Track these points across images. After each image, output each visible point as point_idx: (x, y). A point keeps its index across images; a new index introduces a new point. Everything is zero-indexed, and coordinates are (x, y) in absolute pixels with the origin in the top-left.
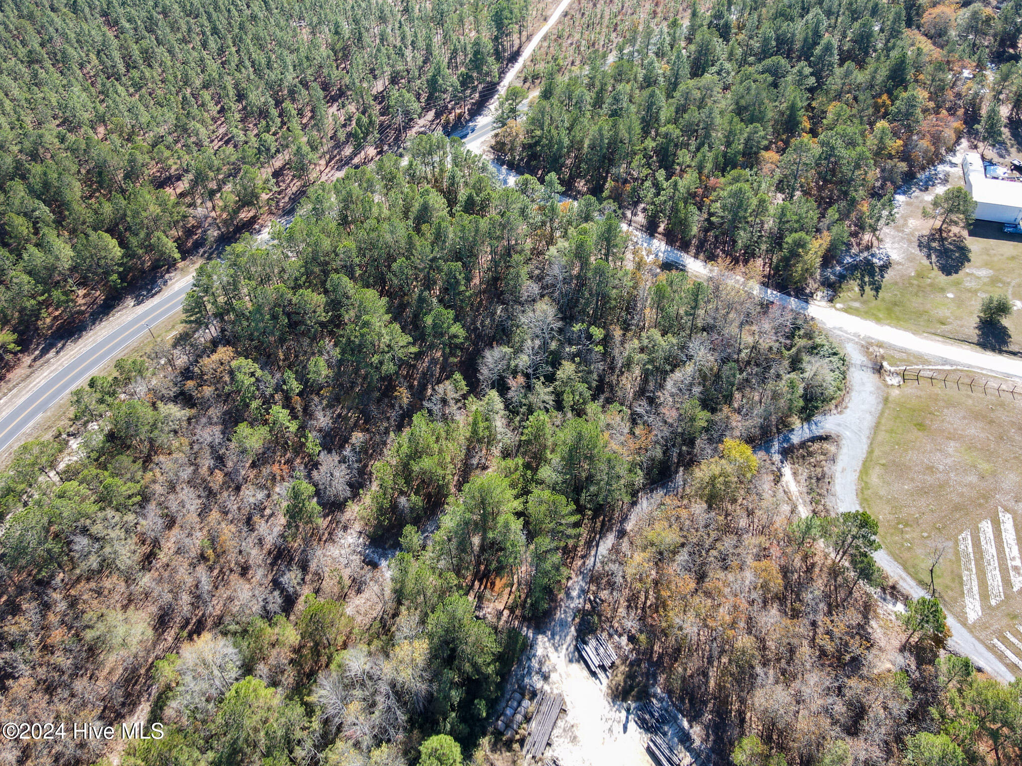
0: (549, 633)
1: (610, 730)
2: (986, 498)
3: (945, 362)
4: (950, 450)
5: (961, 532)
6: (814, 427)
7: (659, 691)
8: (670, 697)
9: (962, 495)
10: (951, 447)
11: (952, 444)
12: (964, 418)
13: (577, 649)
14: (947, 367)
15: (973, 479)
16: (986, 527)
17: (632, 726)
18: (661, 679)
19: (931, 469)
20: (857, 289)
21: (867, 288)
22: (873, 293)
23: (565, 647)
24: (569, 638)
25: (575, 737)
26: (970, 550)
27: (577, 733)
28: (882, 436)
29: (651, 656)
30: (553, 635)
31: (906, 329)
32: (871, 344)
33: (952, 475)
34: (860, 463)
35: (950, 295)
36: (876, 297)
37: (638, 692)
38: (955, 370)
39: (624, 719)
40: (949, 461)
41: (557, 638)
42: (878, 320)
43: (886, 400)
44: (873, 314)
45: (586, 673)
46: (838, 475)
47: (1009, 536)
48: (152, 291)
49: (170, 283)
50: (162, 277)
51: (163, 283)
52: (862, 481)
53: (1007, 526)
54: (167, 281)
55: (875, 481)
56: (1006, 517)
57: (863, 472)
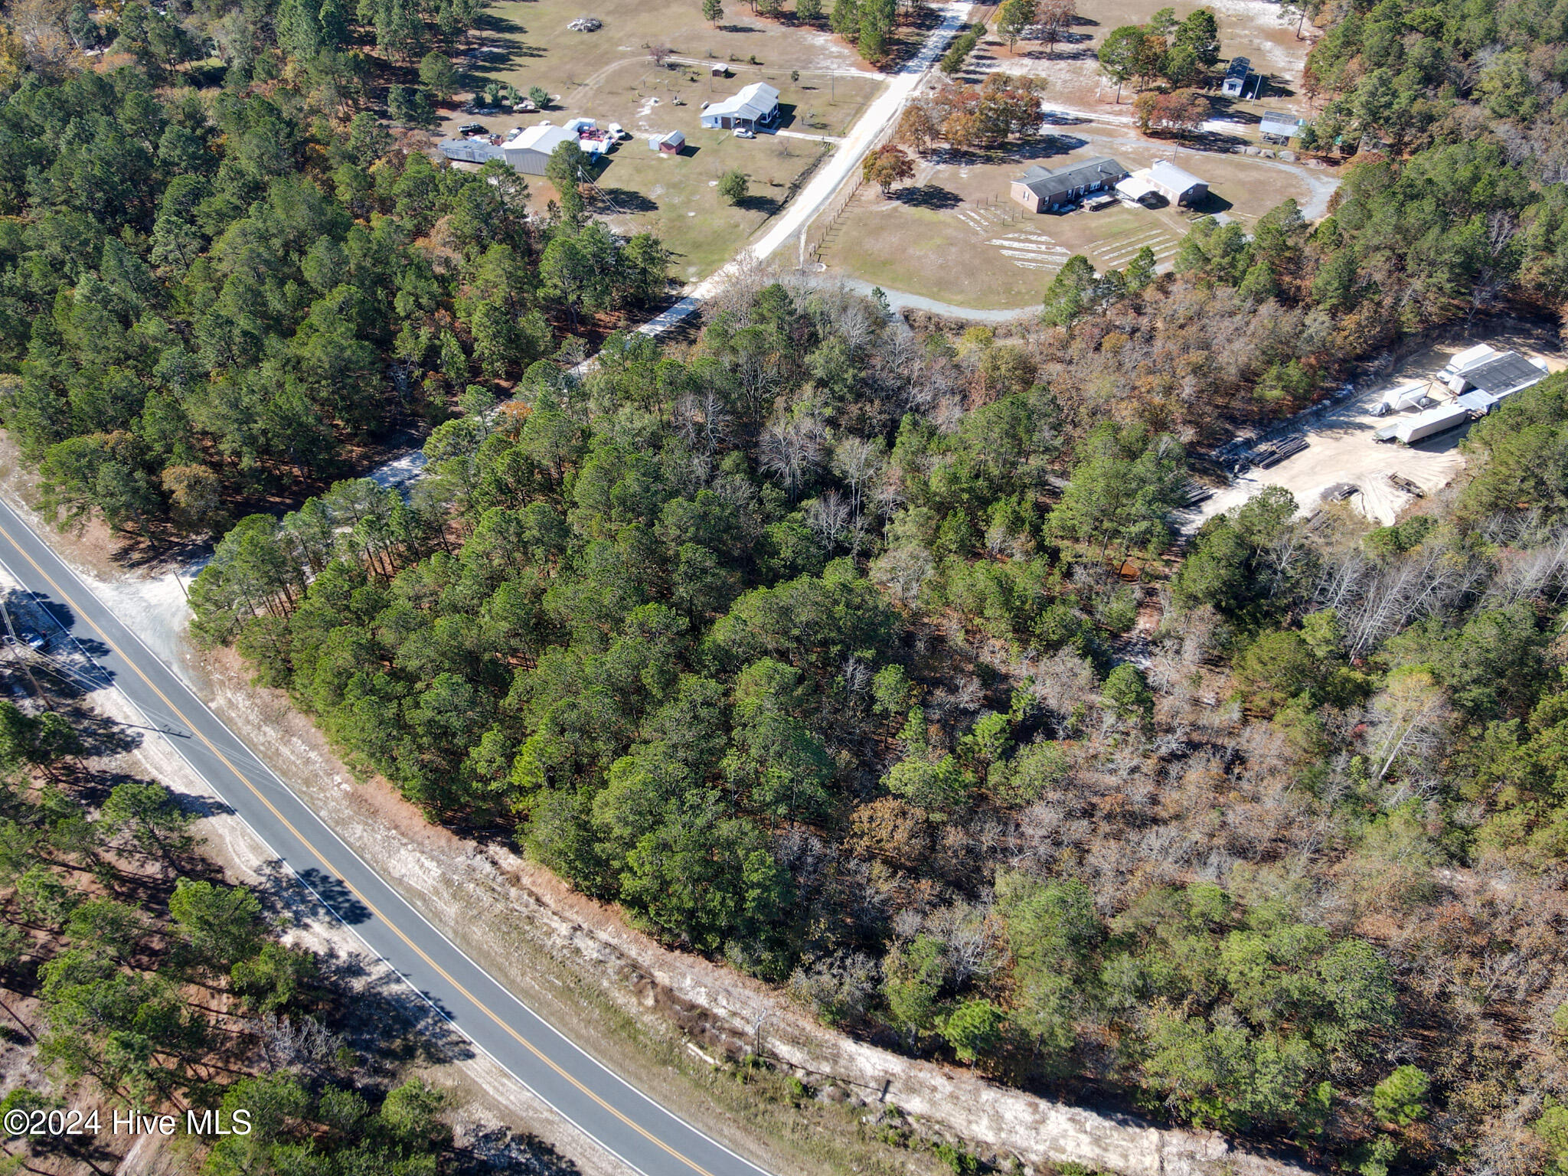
7: (1214, 453)
14: (803, 237)
18: (1202, 450)
35: (691, 214)
38: (808, 233)
47: (1016, 245)
48: (519, 1164)
49: (492, 1123)
50: (465, 1153)
51: (492, 1145)
52: (961, 304)
53: (1006, 243)
54: (486, 1136)
55: (960, 298)
56: (998, 242)
57: (949, 302)
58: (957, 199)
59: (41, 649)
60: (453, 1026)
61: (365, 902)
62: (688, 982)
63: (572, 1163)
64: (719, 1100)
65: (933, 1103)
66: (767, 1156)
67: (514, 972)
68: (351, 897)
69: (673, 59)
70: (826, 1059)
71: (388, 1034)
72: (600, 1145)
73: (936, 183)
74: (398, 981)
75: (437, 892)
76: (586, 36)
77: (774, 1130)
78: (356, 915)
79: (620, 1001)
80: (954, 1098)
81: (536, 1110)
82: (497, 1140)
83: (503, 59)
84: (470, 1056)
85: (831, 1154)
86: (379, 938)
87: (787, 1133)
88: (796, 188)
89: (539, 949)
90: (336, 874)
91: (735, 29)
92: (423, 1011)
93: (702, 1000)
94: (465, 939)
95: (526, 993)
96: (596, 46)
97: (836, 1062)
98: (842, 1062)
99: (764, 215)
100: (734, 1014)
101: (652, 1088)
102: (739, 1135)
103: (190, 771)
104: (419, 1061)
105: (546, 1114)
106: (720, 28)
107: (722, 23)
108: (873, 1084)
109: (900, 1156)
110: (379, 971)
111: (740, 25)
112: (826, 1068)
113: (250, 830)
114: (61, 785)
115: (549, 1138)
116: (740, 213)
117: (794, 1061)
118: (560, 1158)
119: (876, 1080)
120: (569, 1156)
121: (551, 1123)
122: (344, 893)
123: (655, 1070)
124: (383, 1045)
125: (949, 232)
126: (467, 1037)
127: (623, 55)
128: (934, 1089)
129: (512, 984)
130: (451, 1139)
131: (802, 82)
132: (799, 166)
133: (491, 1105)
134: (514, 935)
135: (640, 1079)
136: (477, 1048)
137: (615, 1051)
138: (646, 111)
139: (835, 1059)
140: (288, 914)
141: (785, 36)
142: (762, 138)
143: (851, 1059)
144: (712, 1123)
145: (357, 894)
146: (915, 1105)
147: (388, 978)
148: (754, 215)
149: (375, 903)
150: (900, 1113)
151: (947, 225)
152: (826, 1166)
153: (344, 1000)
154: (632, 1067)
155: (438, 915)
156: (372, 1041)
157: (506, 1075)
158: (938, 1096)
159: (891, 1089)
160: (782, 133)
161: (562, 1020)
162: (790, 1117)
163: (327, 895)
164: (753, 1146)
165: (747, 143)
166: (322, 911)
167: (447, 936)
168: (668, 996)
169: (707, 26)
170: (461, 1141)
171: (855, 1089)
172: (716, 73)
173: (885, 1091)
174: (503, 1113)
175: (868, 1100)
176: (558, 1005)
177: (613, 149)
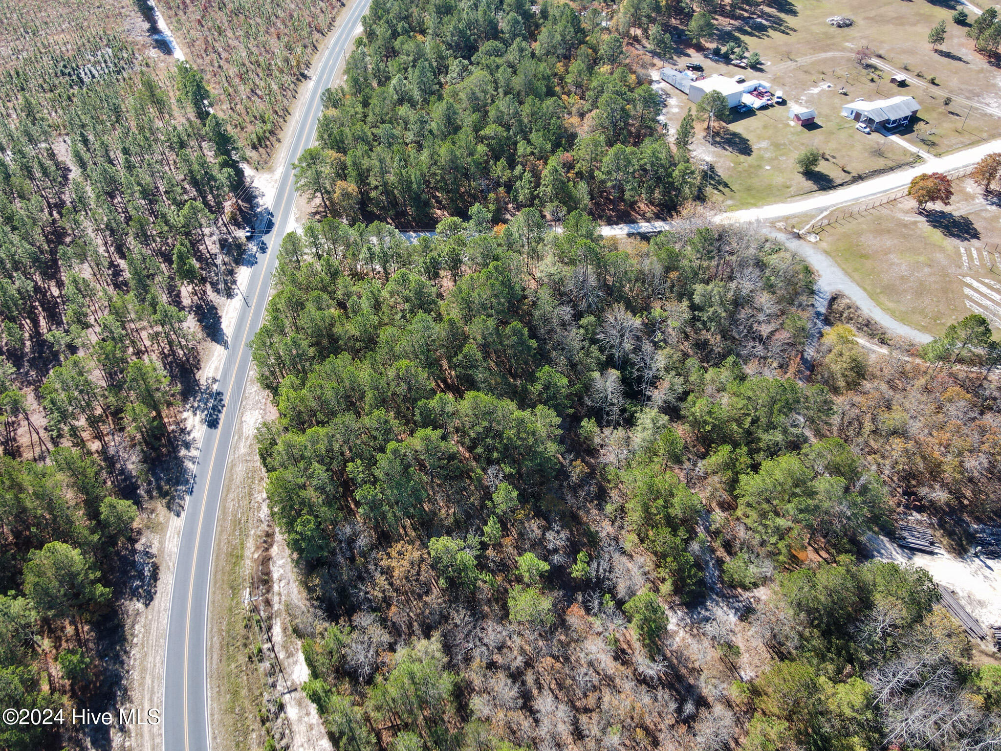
0: (875, 553)
1: (985, 577)
2: (947, 276)
3: (821, 210)
4: (896, 261)
6: (821, 295)
7: (976, 527)
8: (985, 524)
9: (936, 282)
10: (894, 258)
11: (891, 256)
12: (875, 237)
13: (902, 547)
14: (825, 213)
15: (927, 270)
16: (967, 291)
17: (990, 562)
18: (966, 517)
19: (904, 278)
21: (721, 188)
22: (727, 189)
23: (894, 553)
24: (888, 545)
25: (979, 602)
27: (978, 598)
28: (856, 276)
29: (943, 510)
30: (879, 552)
31: (776, 202)
32: (773, 223)
33: (916, 274)
35: (768, 168)
36: (732, 191)
37: (967, 539)
38: (832, 212)
39: (981, 563)
40: (904, 267)
41: (883, 551)
42: (755, 205)
43: (827, 253)
45: (927, 557)
46: (872, 315)
47: (983, 289)
48: (143, 574)
49: (154, 550)
50: (134, 551)
51: (145, 558)
52: (886, 310)
53: (975, 284)
54: (147, 552)
55: (891, 305)
56: (968, 280)
57: (879, 304)
58: (976, 235)
59: (247, 238)
60: (187, 498)
61: (221, 422)
62: (281, 562)
63: (156, 592)
64: (229, 624)
65: (300, 720)
66: (214, 666)
67: (231, 496)
68: (220, 415)
69: (874, 61)
70: (287, 651)
71: (168, 482)
72: (170, 596)
73: (970, 218)
74: (194, 463)
75: (247, 439)
76: (834, 30)
77: (231, 658)
78: (212, 423)
79: (248, 545)
80: (311, 727)
81: (170, 560)
82: (149, 558)
83: (761, 28)
84: (178, 515)
85: (236, 693)
86: (208, 440)
87: (233, 666)
88: (860, 178)
89: (250, 495)
90: (226, 402)
91: (948, 55)
92: (187, 482)
93: (275, 576)
94: (233, 466)
95: (224, 509)
96: (833, 37)
97: (288, 657)
98: (291, 660)
99: (815, 187)
100: (280, 594)
101: (214, 593)
102: (217, 646)
103: (234, 321)
104: (164, 501)
105: (171, 564)
106: (936, 51)
107: (943, 47)
108: (289, 683)
109: (257, 725)
110: (194, 453)
111: (954, 52)
112: (282, 655)
113: (223, 361)
114: (196, 297)
115: (162, 575)
116: (801, 179)
117: (274, 639)
118: (155, 586)
119: (293, 682)
120: (158, 589)
121: (169, 569)
122: (220, 412)
123: (225, 586)
124: (163, 483)
125: (939, 256)
126: (186, 508)
127: (844, 49)
128: (308, 714)
129: (225, 500)
130: (137, 541)
131: (950, 108)
132: (881, 163)
133: (161, 542)
134: (249, 481)
135: (215, 583)
136: (183, 515)
137: (223, 563)
138: (816, 91)
139: (290, 655)
140: (196, 405)
141: (982, 71)
142: (876, 136)
143: (296, 663)
144: (215, 630)
145: (222, 416)
146: (292, 712)
147: (193, 459)
148: (809, 184)
149: (224, 424)
150: (281, 707)
151: (942, 249)
152: (228, 696)
153: (173, 455)
154: (219, 576)
155: (236, 447)
156: (161, 479)
157: (179, 534)
158: (306, 719)
159: (293, 694)
160: (895, 138)
161: (222, 532)
162: (242, 659)
163: (214, 408)
164: (215, 656)
165: (859, 136)
166: (206, 412)
167: (229, 459)
168: (266, 561)
169: (927, 47)
170: (138, 546)
171: (280, 678)
172: (893, 81)
173: (289, 692)
174: (161, 550)
175: (279, 688)
176: (228, 524)
177: (764, 108)
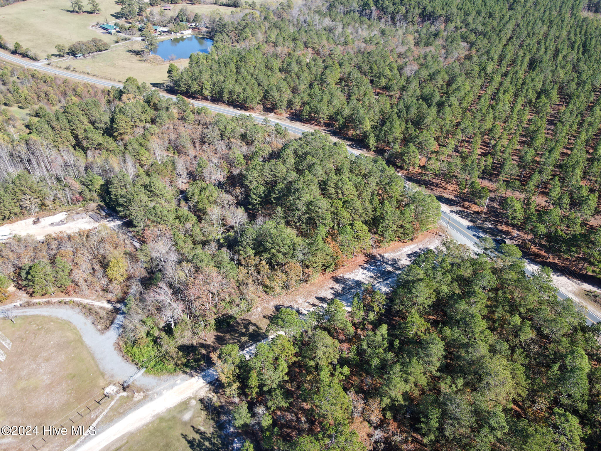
2: (11, 370)
4: (45, 377)
5: (12, 346)
6: (118, 326)
9: (24, 361)
10: (46, 379)
11: (47, 382)
12: (53, 403)
15: (24, 373)
19: (47, 360)
20: (202, 429)
21: (197, 437)
22: (190, 438)
26: (4, 343)
28: (85, 354)
32: (145, 397)
33: (35, 366)
34: (82, 334)
36: (185, 437)
40: (42, 371)
43: (103, 374)
44: (169, 420)
46: (86, 321)
